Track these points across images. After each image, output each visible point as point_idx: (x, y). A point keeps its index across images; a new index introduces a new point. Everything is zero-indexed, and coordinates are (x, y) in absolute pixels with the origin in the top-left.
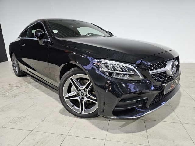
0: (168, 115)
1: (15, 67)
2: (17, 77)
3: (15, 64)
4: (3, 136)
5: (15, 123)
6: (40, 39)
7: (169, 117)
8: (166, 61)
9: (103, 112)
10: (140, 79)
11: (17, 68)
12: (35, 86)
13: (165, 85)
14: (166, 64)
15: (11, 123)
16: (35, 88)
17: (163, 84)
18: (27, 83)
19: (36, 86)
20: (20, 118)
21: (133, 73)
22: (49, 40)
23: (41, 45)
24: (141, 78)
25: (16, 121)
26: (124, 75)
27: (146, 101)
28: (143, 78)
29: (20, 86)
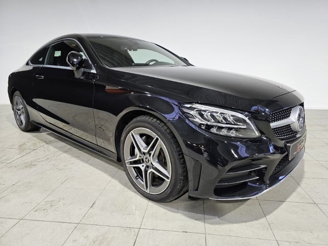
0: (292, 192)
1: (20, 115)
2: (22, 132)
3: (19, 110)
4: (29, 234)
5: (44, 211)
6: (78, 69)
7: (294, 194)
8: (291, 108)
9: (197, 190)
10: (255, 137)
11: (23, 118)
12: (60, 148)
13: (291, 145)
14: (290, 112)
15: (36, 211)
16: (61, 152)
17: (288, 145)
18: (44, 144)
19: (62, 147)
20: (50, 203)
21: (245, 127)
22: (94, 71)
23: (79, 79)
24: (257, 134)
25: (45, 208)
26: (230, 129)
27: (264, 171)
28: (260, 135)
29: (32, 148)
